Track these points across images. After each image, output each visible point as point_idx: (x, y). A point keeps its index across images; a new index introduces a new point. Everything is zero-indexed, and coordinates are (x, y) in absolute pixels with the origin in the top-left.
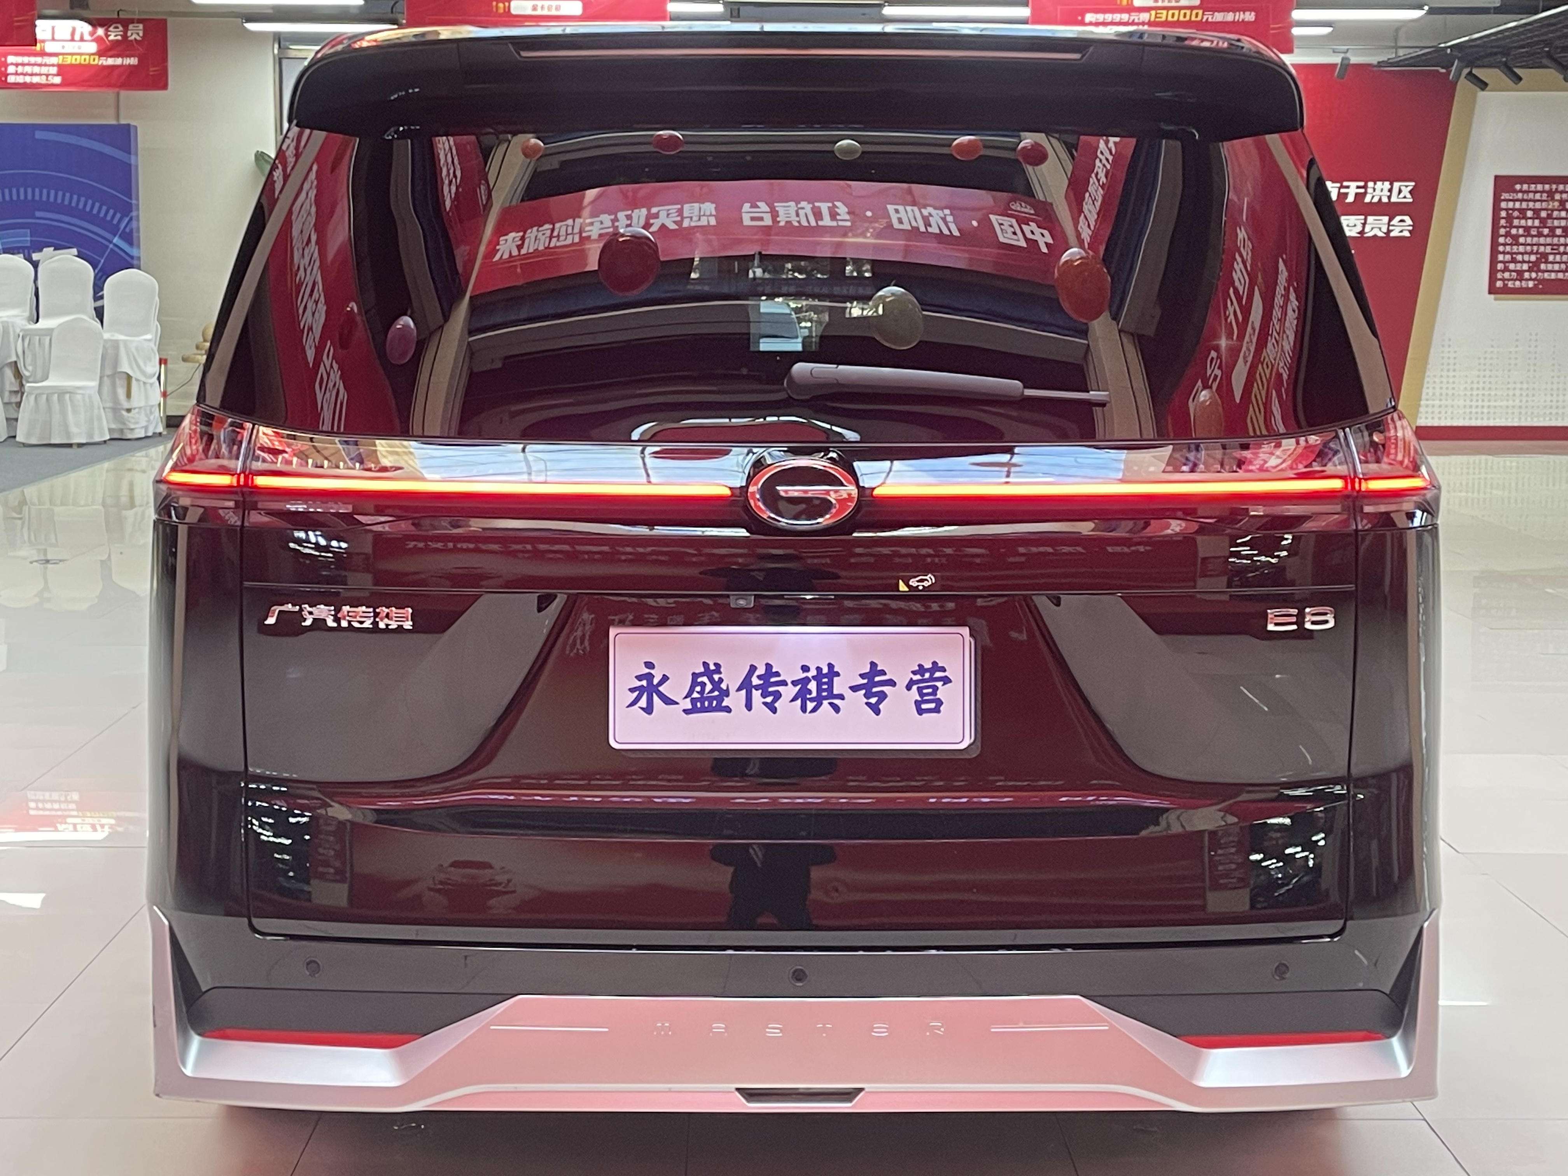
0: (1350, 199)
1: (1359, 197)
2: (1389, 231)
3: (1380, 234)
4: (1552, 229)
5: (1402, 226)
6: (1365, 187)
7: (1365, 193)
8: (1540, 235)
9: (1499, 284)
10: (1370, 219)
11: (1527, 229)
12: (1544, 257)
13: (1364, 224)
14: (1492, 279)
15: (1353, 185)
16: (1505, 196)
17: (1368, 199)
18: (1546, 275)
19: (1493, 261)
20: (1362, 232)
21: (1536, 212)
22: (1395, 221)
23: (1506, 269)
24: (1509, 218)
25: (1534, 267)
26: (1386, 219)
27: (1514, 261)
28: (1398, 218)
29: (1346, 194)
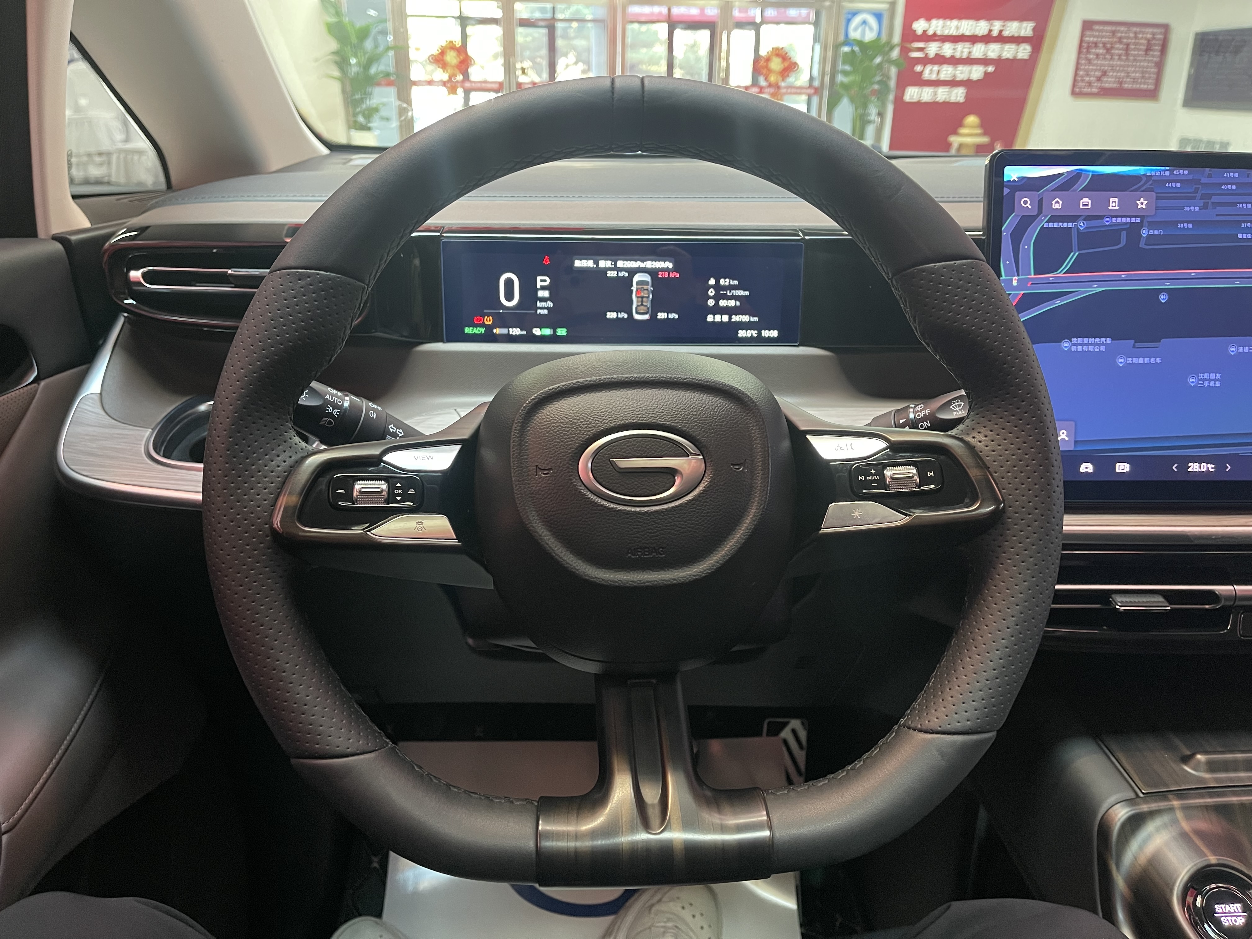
0: (995, 32)
1: (1001, 31)
2: (1016, 55)
3: (1011, 56)
4: (1112, 55)
5: (1023, 52)
6: (1005, 24)
7: (1004, 30)
8: (1105, 59)
9: (1077, 90)
10: (1006, 46)
11: (1098, 55)
12: (1105, 73)
13: (1002, 50)
14: (1074, 86)
15: (998, 23)
16: (1088, 33)
17: (1006, 33)
18: (1107, 85)
19: (1076, 74)
20: (1000, 55)
21: (1104, 44)
22: (1021, 48)
23: (1083, 81)
24: (1088, 48)
25: (1099, 79)
26: (1015, 47)
27: (1088, 75)
28: (1023, 46)
29: (993, 30)
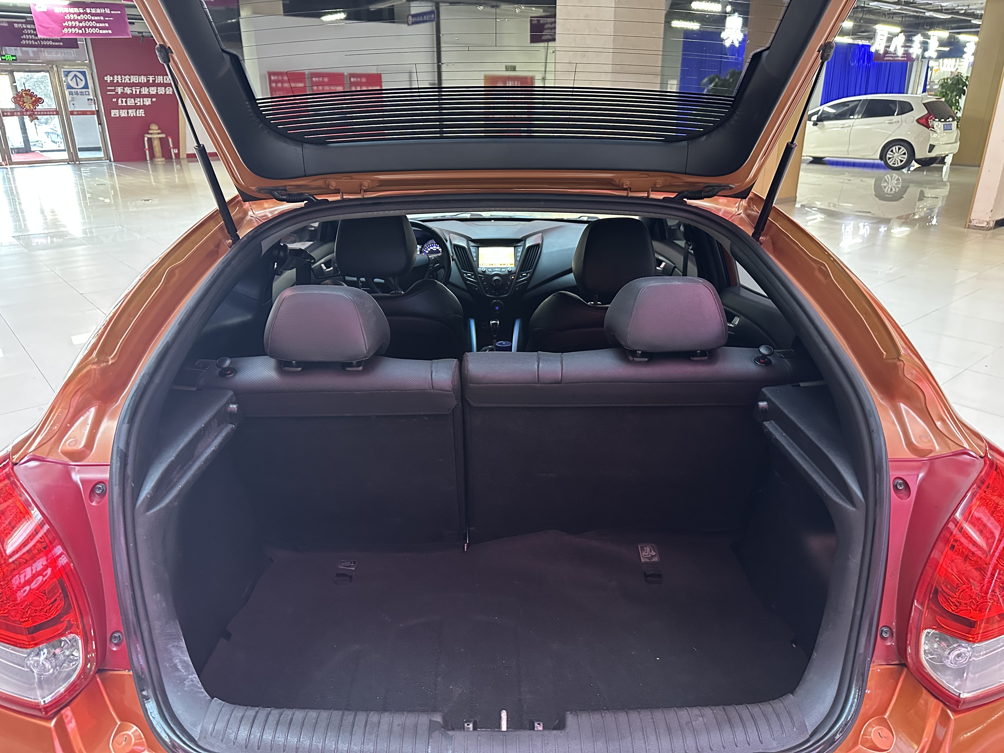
0: (151, 82)
1: (154, 81)
2: (165, 92)
3: (163, 93)
5: (169, 90)
6: (155, 78)
7: (155, 80)
10: (159, 88)
13: (157, 90)
15: (151, 77)
17: (156, 82)
20: (157, 92)
22: (167, 89)
26: (163, 88)
28: (168, 88)
29: (149, 80)
